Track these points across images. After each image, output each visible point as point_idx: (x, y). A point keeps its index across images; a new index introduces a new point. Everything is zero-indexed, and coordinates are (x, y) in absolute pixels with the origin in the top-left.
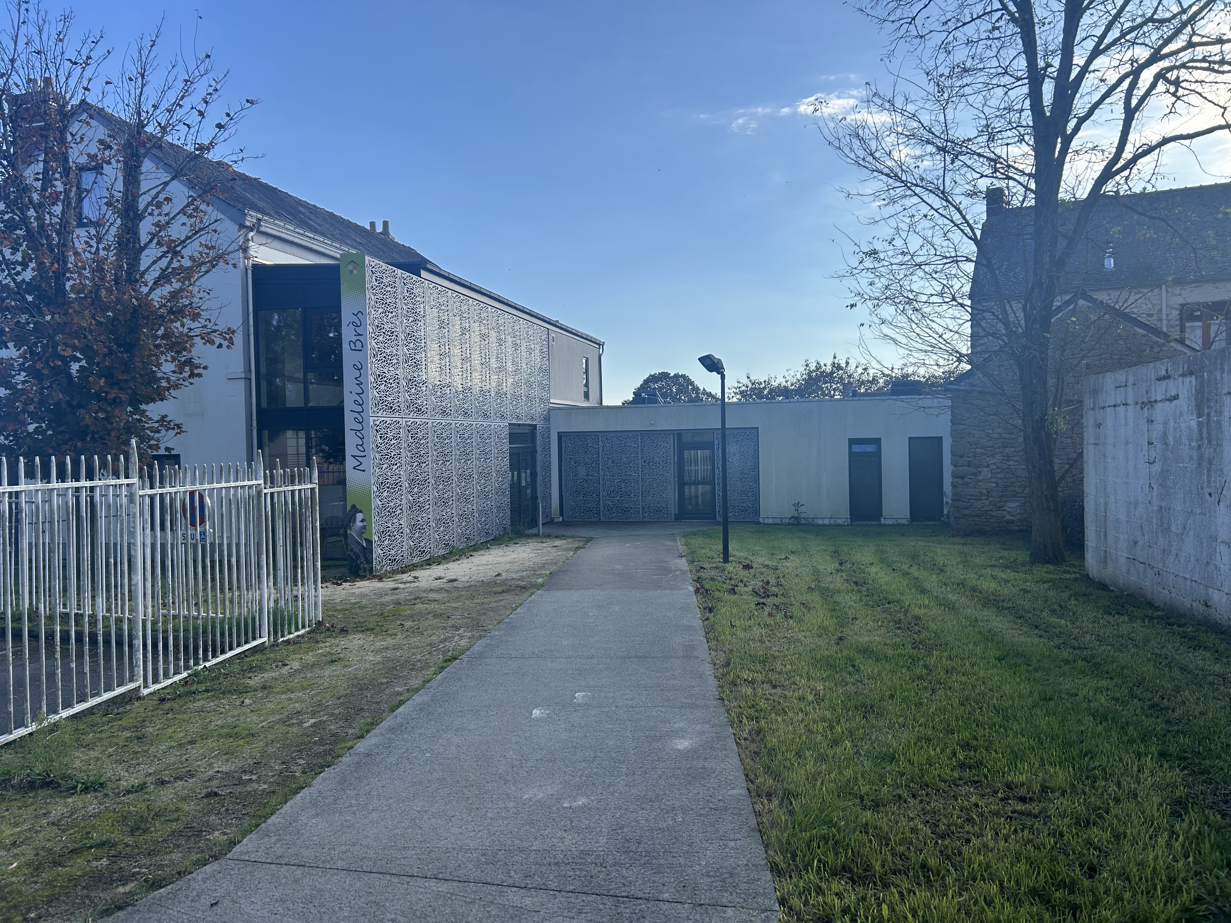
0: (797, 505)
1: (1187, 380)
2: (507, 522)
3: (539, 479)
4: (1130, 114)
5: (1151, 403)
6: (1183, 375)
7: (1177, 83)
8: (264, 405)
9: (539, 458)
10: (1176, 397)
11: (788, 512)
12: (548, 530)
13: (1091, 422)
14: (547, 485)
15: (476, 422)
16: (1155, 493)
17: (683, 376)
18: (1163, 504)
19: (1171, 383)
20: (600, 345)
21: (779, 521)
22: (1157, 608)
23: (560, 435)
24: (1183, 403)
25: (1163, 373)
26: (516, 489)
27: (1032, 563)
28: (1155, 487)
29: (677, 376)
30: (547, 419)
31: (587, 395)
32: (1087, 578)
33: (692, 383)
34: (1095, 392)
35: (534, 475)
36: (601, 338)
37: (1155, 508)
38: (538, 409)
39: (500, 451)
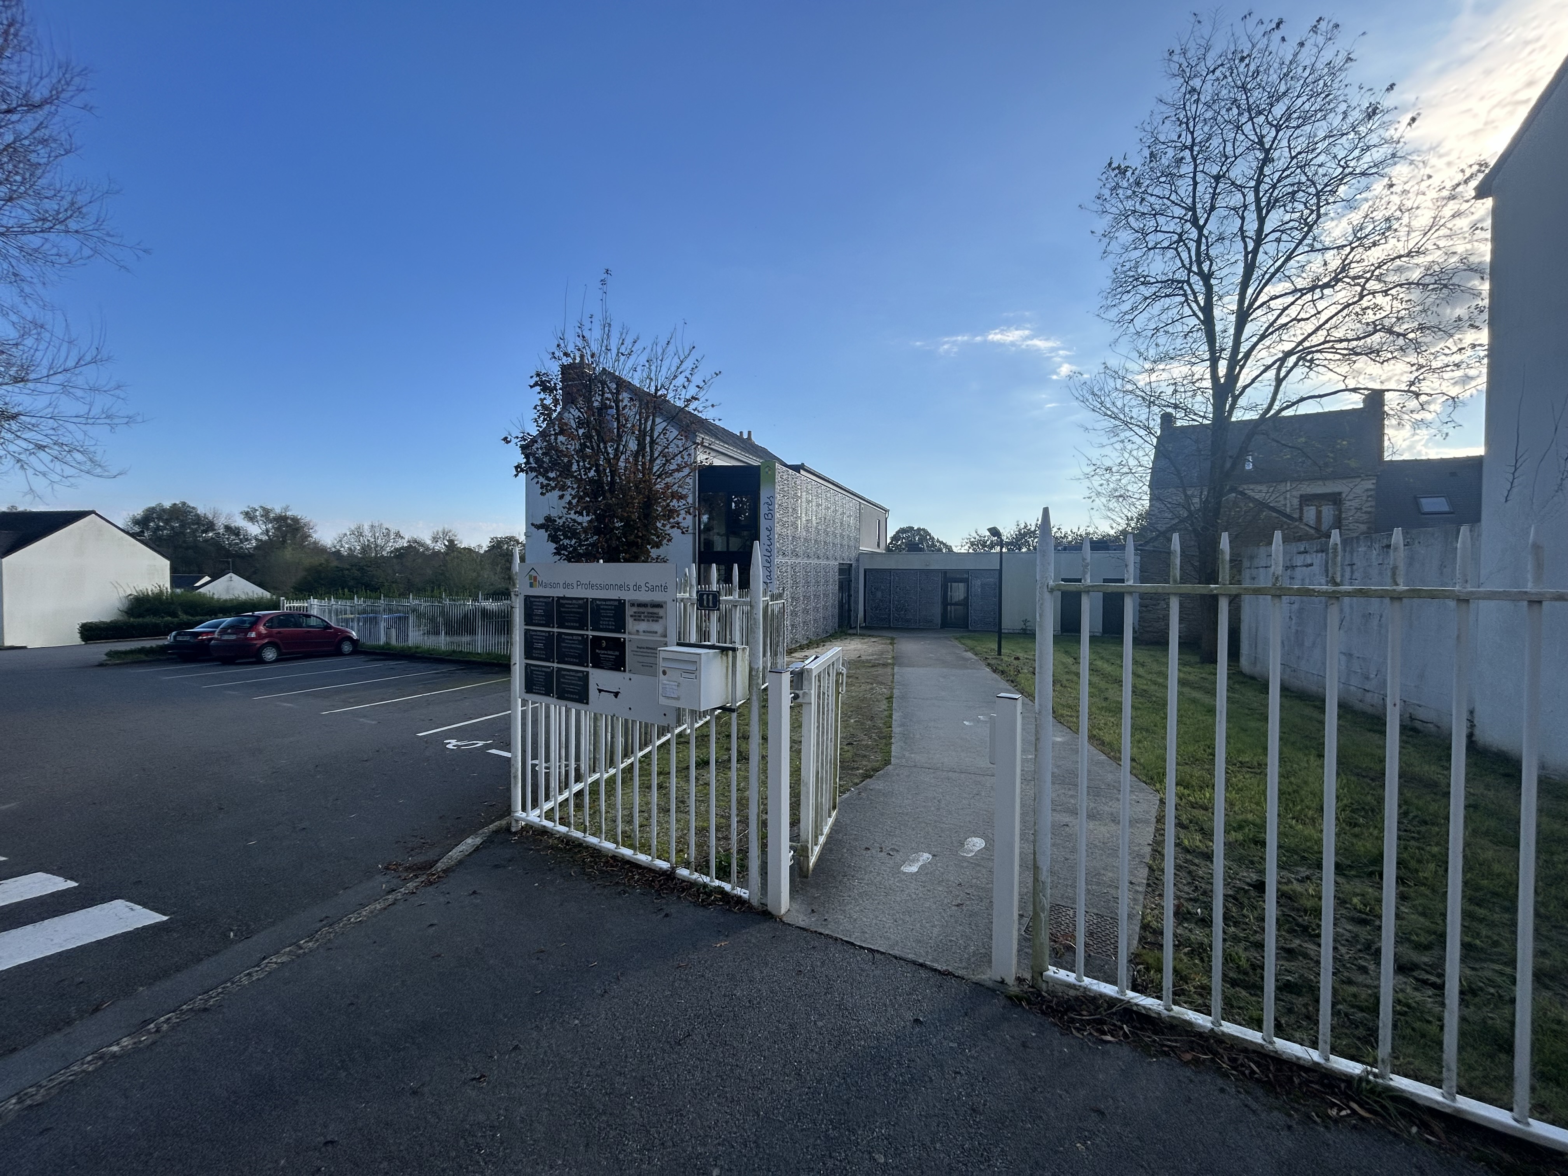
0: (1025, 621)
1: (1319, 555)
2: (836, 625)
3: (853, 598)
4: (1279, 381)
5: (1293, 567)
6: (1317, 552)
7: (1312, 361)
8: (702, 550)
9: (853, 585)
10: (1311, 565)
11: (1019, 626)
12: (864, 632)
13: (1248, 576)
14: (857, 602)
15: (824, 562)
16: (1294, 622)
17: (924, 530)
18: (1299, 629)
19: (1308, 556)
20: (887, 511)
21: (1011, 631)
22: (1292, 692)
23: (865, 571)
24: (1316, 569)
25: (1302, 549)
26: (841, 605)
27: (1202, 663)
28: (1294, 618)
29: (919, 529)
30: (858, 560)
31: (878, 545)
32: (1241, 673)
33: (930, 535)
34: (1252, 558)
35: (850, 596)
36: (887, 507)
37: (1293, 631)
38: (854, 554)
39: (834, 581)
